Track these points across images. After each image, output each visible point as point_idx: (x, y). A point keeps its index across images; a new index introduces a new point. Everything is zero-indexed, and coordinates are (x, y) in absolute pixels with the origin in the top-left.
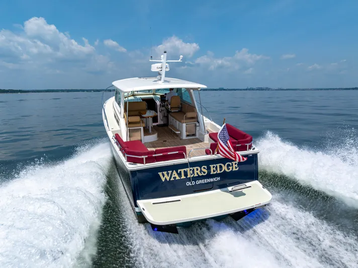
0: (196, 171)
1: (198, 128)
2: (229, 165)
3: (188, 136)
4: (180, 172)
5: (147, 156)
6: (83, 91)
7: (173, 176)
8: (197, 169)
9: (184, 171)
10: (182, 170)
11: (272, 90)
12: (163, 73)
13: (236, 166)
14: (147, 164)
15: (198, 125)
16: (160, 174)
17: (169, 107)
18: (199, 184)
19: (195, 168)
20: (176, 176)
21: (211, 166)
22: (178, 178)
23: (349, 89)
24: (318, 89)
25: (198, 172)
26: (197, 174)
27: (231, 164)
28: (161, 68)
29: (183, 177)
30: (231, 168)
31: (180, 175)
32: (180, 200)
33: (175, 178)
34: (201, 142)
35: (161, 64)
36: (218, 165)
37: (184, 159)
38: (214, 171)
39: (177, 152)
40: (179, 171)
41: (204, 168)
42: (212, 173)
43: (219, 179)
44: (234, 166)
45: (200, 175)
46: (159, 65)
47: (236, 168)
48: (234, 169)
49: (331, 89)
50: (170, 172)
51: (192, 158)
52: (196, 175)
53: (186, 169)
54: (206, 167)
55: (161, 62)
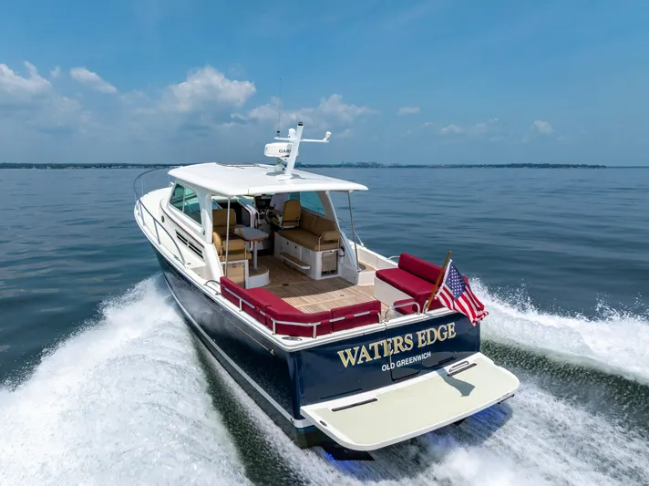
0: (396, 345)
1: (341, 260)
2: (443, 330)
3: (324, 273)
4: (373, 347)
5: (319, 323)
6: (30, 166)
7: (362, 356)
8: (398, 341)
9: (379, 345)
10: (376, 344)
11: (383, 167)
12: (291, 161)
13: (453, 330)
14: (318, 337)
15: (342, 253)
16: (341, 353)
17: (280, 219)
18: (401, 367)
19: (395, 339)
20: (366, 355)
21: (419, 333)
22: (369, 359)
23: (503, 166)
24: (456, 167)
25: (400, 345)
26: (399, 349)
27: (445, 327)
28: (289, 151)
29: (377, 356)
30: (445, 334)
31: (372, 353)
32: (375, 400)
33: (364, 359)
34: (353, 285)
35: (287, 144)
36: (428, 331)
37: (376, 325)
38: (423, 342)
39: (369, 312)
40: (371, 345)
41: (409, 338)
42: (420, 345)
43: (429, 354)
44: (450, 330)
45: (403, 350)
46: (284, 146)
47: (453, 333)
48: (450, 337)
49: (475, 166)
50: (356, 349)
51: (390, 321)
52: (397, 352)
53: (380, 343)
54: (411, 335)
55: (288, 141)
